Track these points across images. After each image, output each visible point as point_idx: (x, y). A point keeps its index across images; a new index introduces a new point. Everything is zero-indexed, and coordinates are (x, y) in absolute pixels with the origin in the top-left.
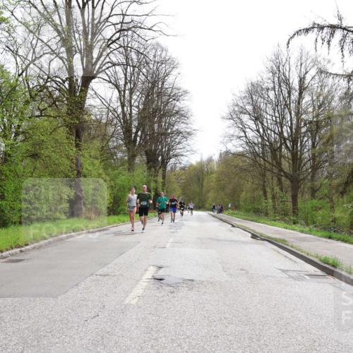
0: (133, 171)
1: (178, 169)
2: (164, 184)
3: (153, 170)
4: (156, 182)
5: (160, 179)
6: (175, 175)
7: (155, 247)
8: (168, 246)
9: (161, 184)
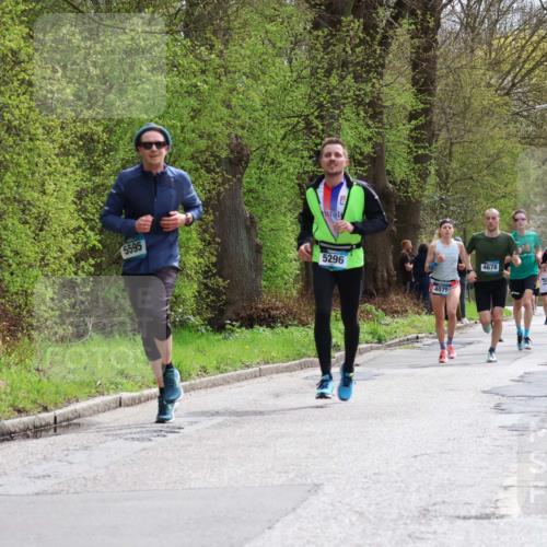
0: (226, 34)
1: (514, 20)
2: (423, 127)
3: (353, 25)
4: (374, 109)
5: (398, 92)
6: (495, 65)
7: (425, 513)
8: (512, 506)
9: (404, 129)
